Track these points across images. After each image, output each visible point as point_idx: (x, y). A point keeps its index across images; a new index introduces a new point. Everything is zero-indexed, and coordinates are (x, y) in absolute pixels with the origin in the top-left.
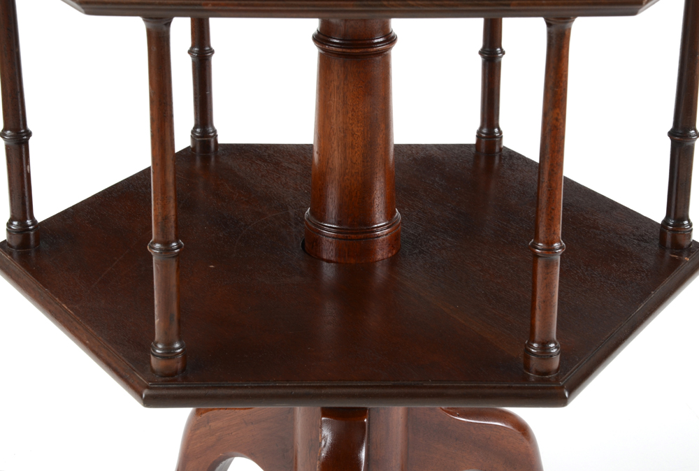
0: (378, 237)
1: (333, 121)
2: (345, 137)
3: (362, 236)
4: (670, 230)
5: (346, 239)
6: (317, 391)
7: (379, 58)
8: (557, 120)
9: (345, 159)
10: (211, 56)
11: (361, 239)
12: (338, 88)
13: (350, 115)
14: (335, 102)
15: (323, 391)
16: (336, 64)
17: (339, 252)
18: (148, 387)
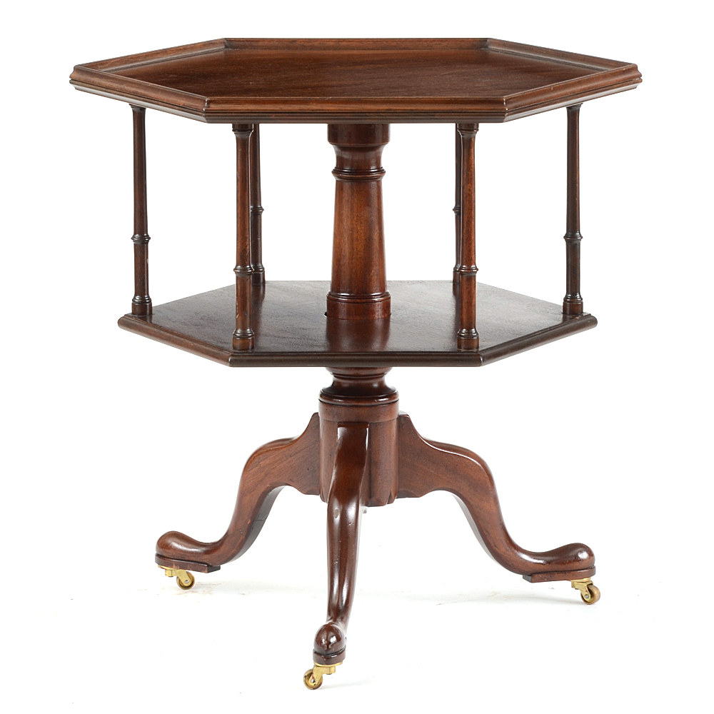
0: (375, 302)
1: (345, 223)
2: (352, 234)
3: (364, 301)
4: (568, 302)
5: (354, 303)
6: (333, 358)
7: (374, 183)
8: (470, 190)
9: (353, 249)
10: (262, 212)
11: (363, 303)
12: (348, 201)
13: (355, 219)
14: (346, 211)
15: (336, 357)
16: (347, 185)
17: (349, 313)
18: (232, 355)
